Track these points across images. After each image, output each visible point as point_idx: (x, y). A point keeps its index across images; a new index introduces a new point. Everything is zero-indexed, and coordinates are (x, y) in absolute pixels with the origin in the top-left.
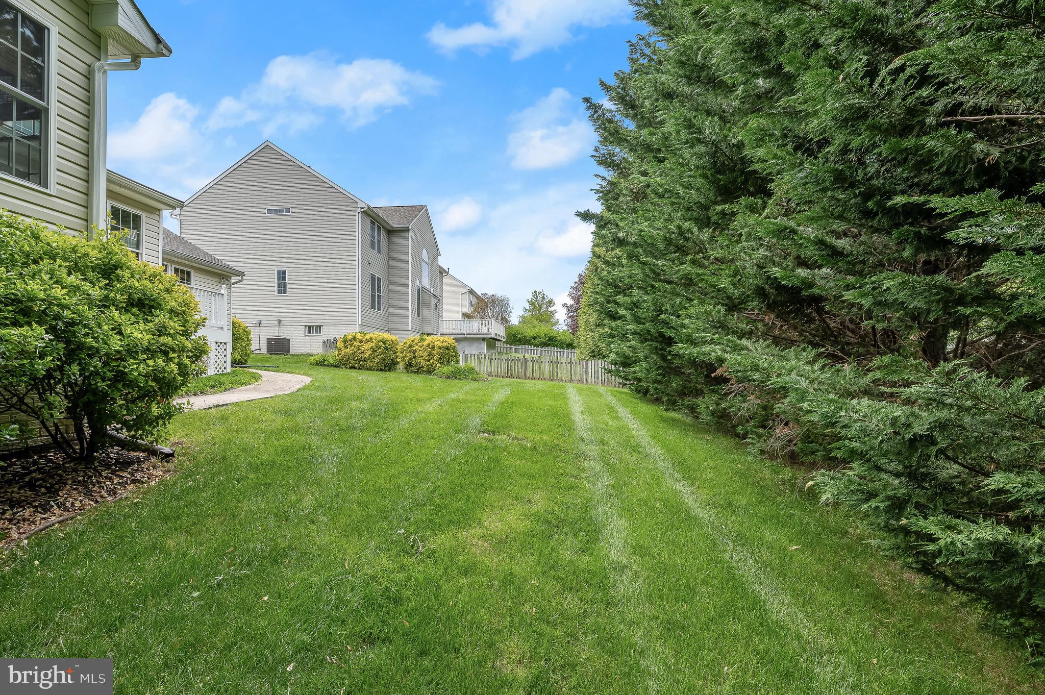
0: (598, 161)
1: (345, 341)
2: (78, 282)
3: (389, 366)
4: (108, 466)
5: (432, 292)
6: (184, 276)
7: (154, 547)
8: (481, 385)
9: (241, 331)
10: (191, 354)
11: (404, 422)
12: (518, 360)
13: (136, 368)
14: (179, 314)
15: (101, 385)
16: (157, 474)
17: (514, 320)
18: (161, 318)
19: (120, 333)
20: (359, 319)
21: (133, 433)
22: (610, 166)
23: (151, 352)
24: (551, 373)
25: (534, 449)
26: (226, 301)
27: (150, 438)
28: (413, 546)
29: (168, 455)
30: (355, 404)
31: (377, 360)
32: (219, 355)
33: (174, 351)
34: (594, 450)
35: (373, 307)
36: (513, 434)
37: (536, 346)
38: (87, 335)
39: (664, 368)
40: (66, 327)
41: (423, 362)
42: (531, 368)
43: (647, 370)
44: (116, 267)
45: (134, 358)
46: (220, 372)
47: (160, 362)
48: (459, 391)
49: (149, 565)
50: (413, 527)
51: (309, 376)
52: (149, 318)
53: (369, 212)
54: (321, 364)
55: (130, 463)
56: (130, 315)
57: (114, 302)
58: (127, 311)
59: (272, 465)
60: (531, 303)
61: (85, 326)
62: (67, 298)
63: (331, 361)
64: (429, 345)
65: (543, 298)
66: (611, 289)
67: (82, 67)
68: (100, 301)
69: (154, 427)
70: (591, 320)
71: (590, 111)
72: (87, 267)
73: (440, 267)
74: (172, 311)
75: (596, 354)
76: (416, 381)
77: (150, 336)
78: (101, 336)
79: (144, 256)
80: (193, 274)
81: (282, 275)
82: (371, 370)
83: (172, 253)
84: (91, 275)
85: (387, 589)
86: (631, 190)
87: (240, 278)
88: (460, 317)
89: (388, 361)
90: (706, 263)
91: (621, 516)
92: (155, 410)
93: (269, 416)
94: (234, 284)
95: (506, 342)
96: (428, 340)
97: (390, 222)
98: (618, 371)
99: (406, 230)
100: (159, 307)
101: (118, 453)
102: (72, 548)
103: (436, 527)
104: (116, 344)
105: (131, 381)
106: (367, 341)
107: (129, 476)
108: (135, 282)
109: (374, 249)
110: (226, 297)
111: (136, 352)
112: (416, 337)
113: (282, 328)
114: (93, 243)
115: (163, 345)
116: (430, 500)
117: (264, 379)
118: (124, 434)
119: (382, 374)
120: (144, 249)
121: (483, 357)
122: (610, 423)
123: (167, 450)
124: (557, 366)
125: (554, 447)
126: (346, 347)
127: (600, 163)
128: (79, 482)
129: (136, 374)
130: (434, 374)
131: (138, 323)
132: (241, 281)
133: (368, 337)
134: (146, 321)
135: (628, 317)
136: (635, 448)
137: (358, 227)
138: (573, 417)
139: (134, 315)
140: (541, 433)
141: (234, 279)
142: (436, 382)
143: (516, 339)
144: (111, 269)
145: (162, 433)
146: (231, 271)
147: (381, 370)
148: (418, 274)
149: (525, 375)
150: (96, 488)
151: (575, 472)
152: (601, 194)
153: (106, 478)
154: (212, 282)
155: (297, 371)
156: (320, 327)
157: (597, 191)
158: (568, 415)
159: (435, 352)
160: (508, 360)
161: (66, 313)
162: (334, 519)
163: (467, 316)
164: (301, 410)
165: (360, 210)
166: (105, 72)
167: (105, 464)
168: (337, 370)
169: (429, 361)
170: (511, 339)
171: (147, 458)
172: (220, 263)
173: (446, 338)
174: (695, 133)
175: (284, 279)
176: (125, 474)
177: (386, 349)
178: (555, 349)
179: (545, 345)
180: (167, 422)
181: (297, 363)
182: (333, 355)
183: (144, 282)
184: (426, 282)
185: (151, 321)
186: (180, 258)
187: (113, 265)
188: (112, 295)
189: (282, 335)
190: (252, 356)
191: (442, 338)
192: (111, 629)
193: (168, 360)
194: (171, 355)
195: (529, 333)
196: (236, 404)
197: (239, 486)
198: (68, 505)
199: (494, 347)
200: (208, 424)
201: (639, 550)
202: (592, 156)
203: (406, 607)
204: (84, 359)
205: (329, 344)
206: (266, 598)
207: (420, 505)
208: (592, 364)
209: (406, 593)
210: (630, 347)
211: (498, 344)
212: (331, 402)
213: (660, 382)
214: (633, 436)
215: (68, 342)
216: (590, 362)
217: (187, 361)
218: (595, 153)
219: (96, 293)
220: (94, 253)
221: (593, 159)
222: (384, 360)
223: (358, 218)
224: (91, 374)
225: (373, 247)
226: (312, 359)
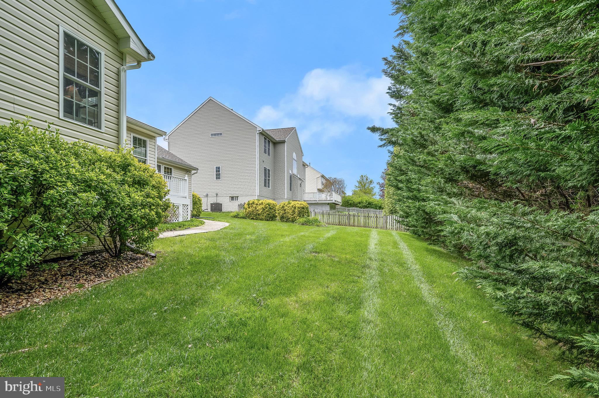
0: (391, 95)
1: (249, 204)
2: (111, 173)
3: (272, 218)
4: (127, 260)
5: (299, 177)
6: (168, 171)
7: (141, 294)
8: (321, 229)
9: (197, 199)
10: (163, 208)
11: (271, 246)
12: (345, 215)
13: (137, 213)
14: (156, 188)
15: (122, 220)
16: (148, 264)
17: (349, 193)
18: (148, 189)
19: (130, 196)
20: (257, 192)
21: (138, 245)
22: (398, 98)
23: (143, 206)
24: (365, 223)
25: (339, 262)
26: (188, 183)
27: (145, 248)
28: (258, 302)
29: (153, 257)
30: (248, 237)
31: (265, 215)
32: (184, 211)
33: (154, 205)
34: (375, 264)
35: (265, 186)
36: (329, 254)
37: (360, 207)
38: (115, 196)
39: (427, 219)
40: (106, 193)
41: (290, 216)
42: (353, 220)
43: (416, 220)
44: (128, 165)
45: (136, 208)
46: (185, 220)
47: (147, 211)
48: (307, 232)
49: (138, 300)
50: (261, 294)
51: (229, 222)
52: (143, 190)
53: (264, 133)
54: (236, 216)
55: (136, 259)
56: (134, 188)
57: (127, 182)
58: (133, 186)
59: (200, 263)
60: (360, 183)
61: (114, 193)
62: (106, 180)
63: (241, 215)
64: (293, 206)
65: (367, 179)
66: (398, 172)
67: (115, 70)
68: (121, 181)
69: (146, 243)
70: (390, 191)
71: (387, 65)
72: (116, 166)
73: (303, 162)
74: (153, 186)
75: (393, 212)
76: (284, 227)
77: (142, 198)
78: (121, 197)
79: (148, 161)
80: (173, 170)
81: (218, 169)
82: (262, 220)
83: (163, 159)
84: (117, 169)
85: (241, 319)
86: (410, 112)
87: (196, 171)
88: (316, 191)
89: (271, 215)
90: (436, 154)
91: (378, 298)
92: (146, 234)
93: (203, 241)
94: (193, 174)
95: (342, 206)
96: (293, 203)
97: (275, 138)
98: (404, 221)
99: (283, 142)
100: (147, 184)
101: (131, 255)
102: (108, 291)
103: (273, 295)
104: (127, 201)
105: (134, 219)
106: (260, 204)
107: (135, 265)
108: (136, 172)
109: (266, 154)
110: (187, 181)
111: (137, 206)
112: (286, 202)
113: (218, 198)
114: (119, 154)
115: (148, 202)
116: (273, 283)
117: (206, 224)
118: (134, 246)
119: (267, 222)
120: (148, 157)
121: (325, 213)
122: (392, 250)
123: (153, 254)
124: (368, 219)
125: (351, 261)
126: (249, 208)
127: (392, 97)
128: (114, 266)
129: (136, 216)
130: (296, 223)
131: (137, 192)
132: (196, 173)
133: (260, 202)
134: (141, 191)
135: (405, 188)
136: (401, 264)
137: (257, 142)
138: (369, 247)
139: (136, 188)
140: (346, 254)
141: (193, 172)
142: (296, 226)
143: (348, 204)
144: (126, 166)
145: (151, 246)
146: (193, 168)
147: (267, 220)
148: (291, 167)
149: (349, 224)
150: (121, 269)
151: (360, 274)
152: (394, 115)
153: (125, 265)
154: (183, 174)
155: (223, 220)
156: (237, 197)
157: (391, 114)
158: (366, 246)
159: (296, 210)
160: (339, 215)
161: (106, 186)
162: (223, 289)
163: (320, 191)
164: (220, 239)
165: (258, 132)
166: (125, 71)
167: (126, 259)
168: (244, 220)
169: (293, 215)
170: (345, 204)
171: (144, 258)
172: (186, 164)
173: (303, 203)
174: (425, 77)
175: (219, 171)
176: (133, 264)
177: (270, 208)
178: (372, 210)
179: (366, 207)
180: (152, 240)
181: (225, 216)
182: (243, 212)
183: (140, 172)
184: (295, 172)
185: (143, 191)
186: (166, 161)
187: (127, 165)
188: (126, 179)
189: (218, 202)
190: (202, 213)
191: (300, 203)
192: (120, 323)
193: (151, 210)
194: (153, 207)
195: (357, 200)
196: (189, 235)
197: (182, 271)
198: (109, 275)
199: (335, 208)
200: (174, 244)
201: (383, 314)
202: (387, 93)
203: (248, 327)
204: (113, 208)
205: (241, 206)
206: (185, 318)
207: (267, 285)
208: (389, 218)
209: (250, 322)
210: (407, 206)
211: (338, 207)
212: (236, 235)
213: (425, 228)
214: (403, 258)
215: (107, 200)
216: (388, 216)
217: (160, 211)
218: (388, 91)
219: (119, 177)
220: (119, 159)
221: (388, 94)
222: (269, 214)
223: (257, 137)
224: (117, 215)
225: (265, 152)
226: (232, 214)
